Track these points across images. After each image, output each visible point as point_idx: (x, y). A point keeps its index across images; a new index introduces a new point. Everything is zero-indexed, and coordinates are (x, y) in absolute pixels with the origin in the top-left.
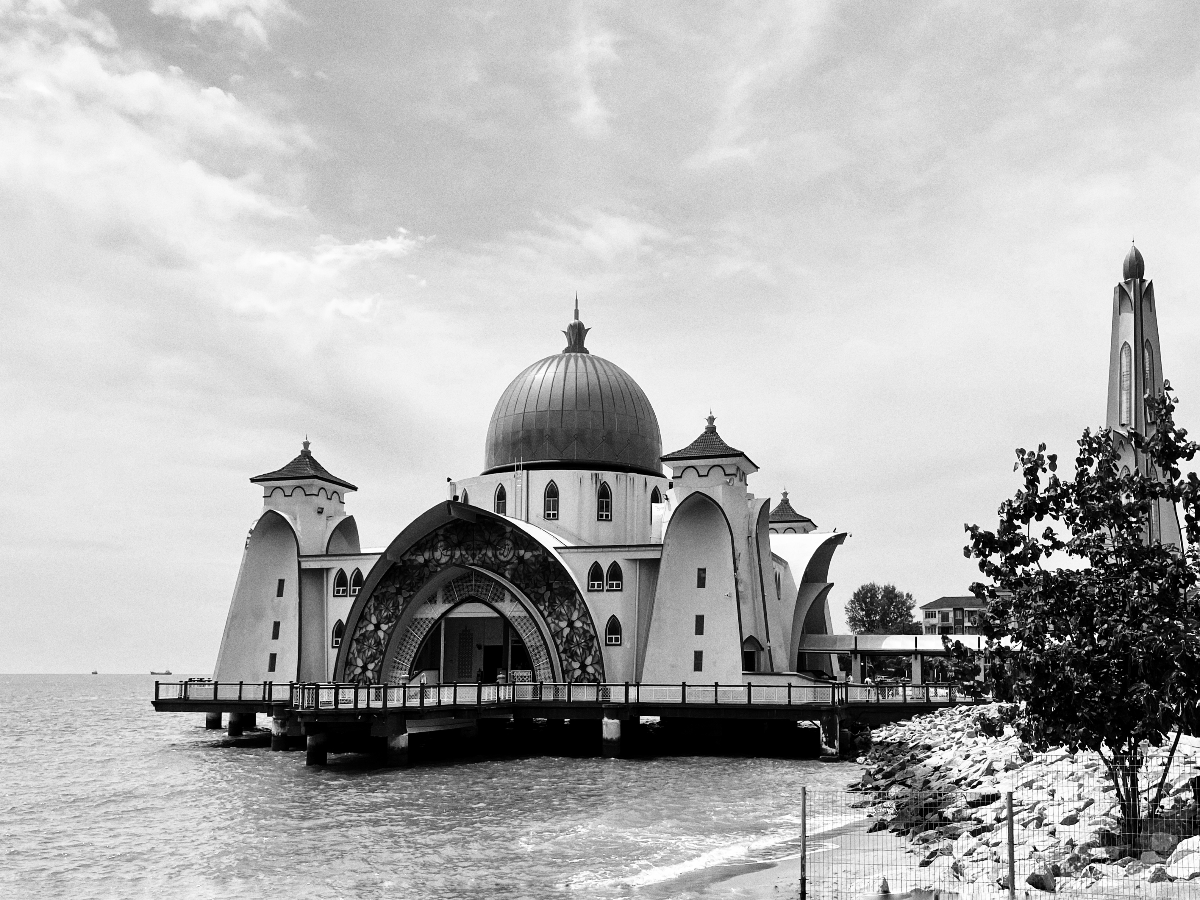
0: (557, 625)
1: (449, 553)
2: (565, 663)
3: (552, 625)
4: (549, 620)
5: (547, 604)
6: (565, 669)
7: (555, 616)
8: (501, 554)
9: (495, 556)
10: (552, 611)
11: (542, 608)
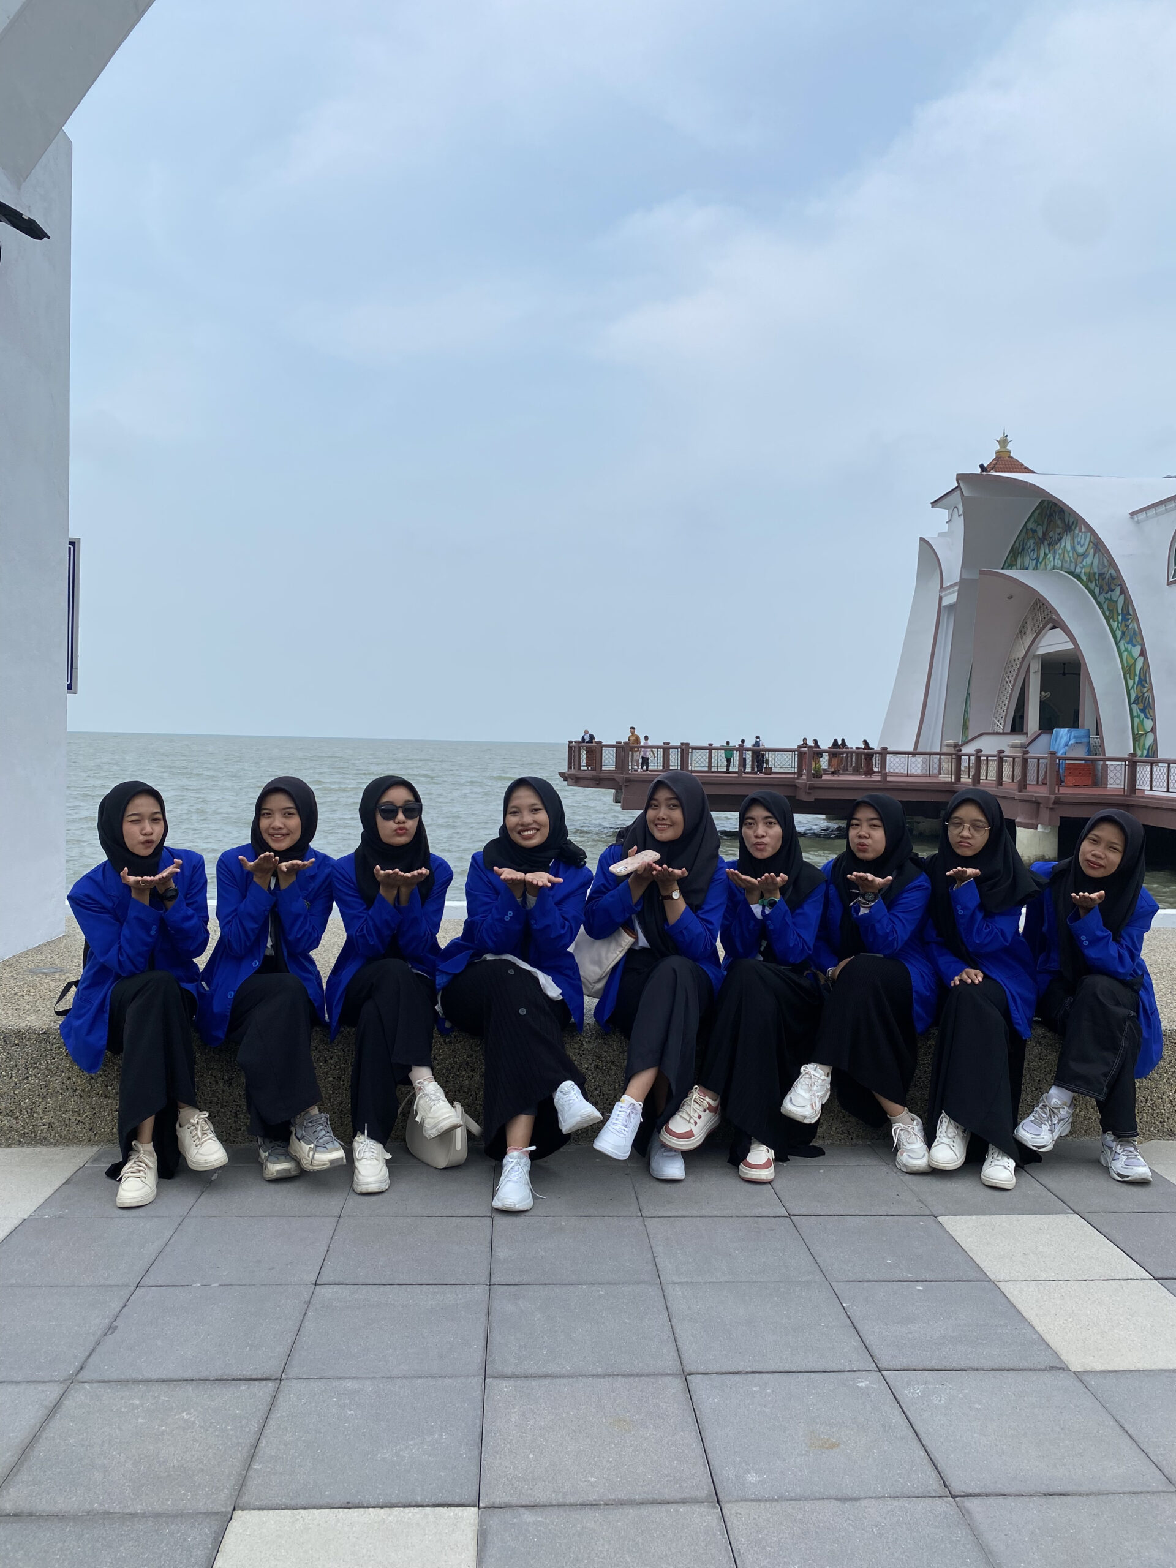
0: (1130, 653)
1: (1035, 556)
2: (1136, 720)
3: (1125, 654)
4: (1122, 644)
5: (1120, 618)
6: (1136, 732)
7: (1128, 638)
8: (1079, 543)
9: (1073, 548)
10: (1125, 629)
11: (1115, 625)
